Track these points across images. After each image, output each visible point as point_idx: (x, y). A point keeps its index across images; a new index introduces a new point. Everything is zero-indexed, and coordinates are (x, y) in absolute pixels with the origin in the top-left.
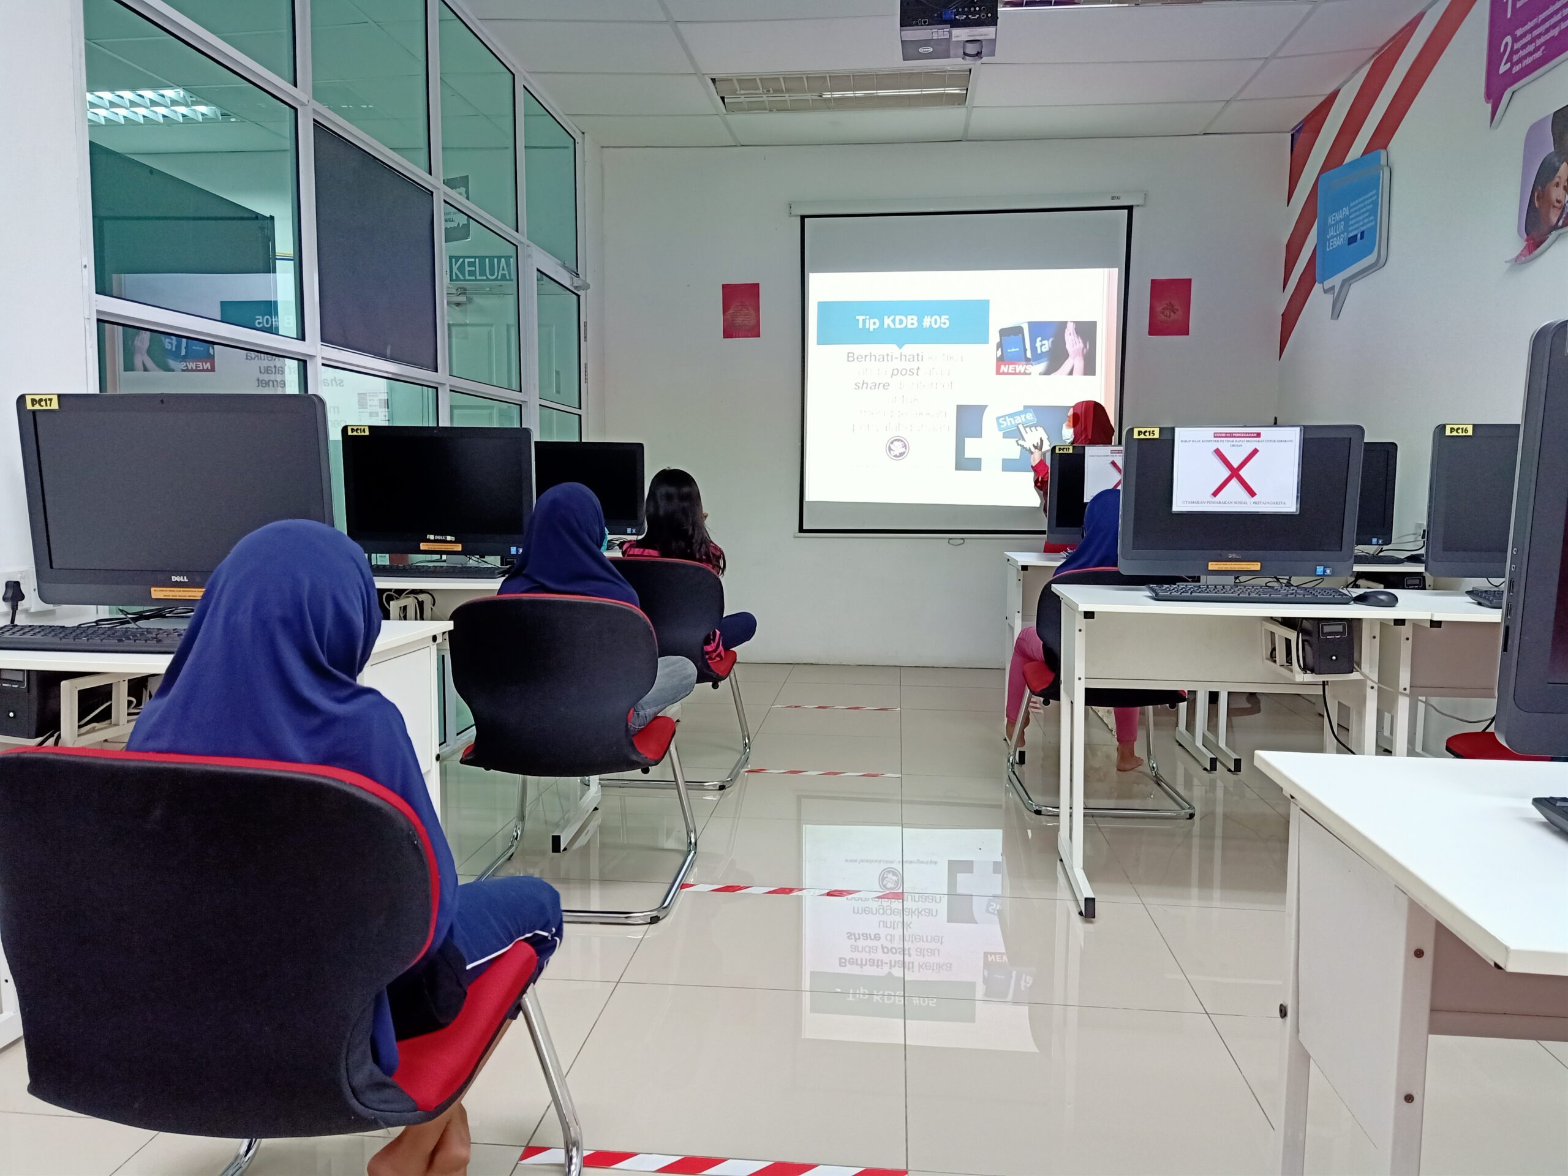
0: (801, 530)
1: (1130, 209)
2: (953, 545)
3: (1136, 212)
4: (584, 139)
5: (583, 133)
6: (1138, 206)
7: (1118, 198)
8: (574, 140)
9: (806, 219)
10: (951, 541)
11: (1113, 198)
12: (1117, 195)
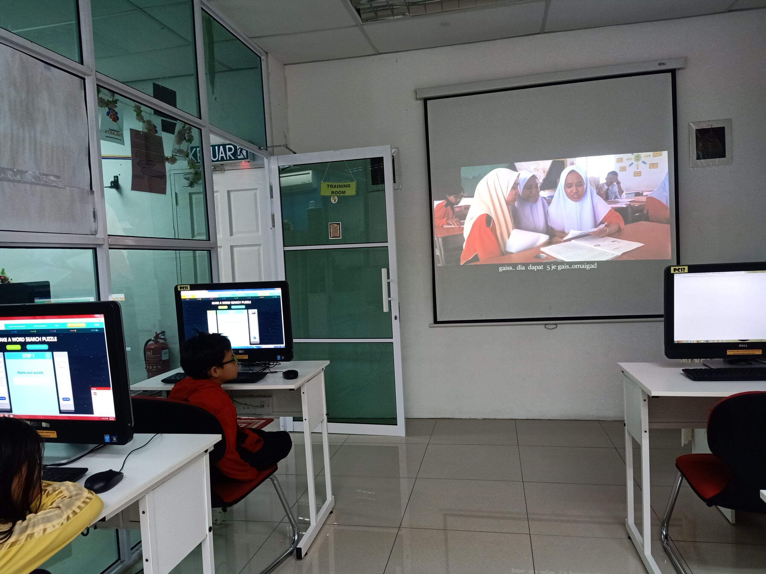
0: (436, 322)
1: (673, 72)
2: (549, 329)
3: (679, 74)
4: (267, 57)
5: (267, 53)
6: (679, 69)
7: (664, 64)
8: (260, 58)
9: (429, 102)
10: (547, 326)
11: (660, 64)
12: (663, 62)
